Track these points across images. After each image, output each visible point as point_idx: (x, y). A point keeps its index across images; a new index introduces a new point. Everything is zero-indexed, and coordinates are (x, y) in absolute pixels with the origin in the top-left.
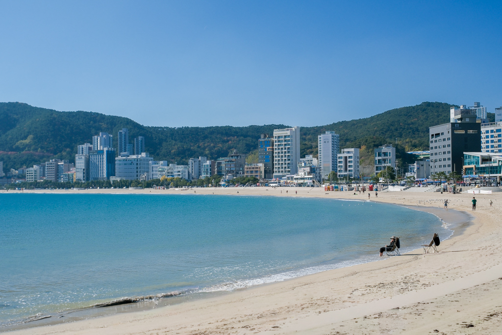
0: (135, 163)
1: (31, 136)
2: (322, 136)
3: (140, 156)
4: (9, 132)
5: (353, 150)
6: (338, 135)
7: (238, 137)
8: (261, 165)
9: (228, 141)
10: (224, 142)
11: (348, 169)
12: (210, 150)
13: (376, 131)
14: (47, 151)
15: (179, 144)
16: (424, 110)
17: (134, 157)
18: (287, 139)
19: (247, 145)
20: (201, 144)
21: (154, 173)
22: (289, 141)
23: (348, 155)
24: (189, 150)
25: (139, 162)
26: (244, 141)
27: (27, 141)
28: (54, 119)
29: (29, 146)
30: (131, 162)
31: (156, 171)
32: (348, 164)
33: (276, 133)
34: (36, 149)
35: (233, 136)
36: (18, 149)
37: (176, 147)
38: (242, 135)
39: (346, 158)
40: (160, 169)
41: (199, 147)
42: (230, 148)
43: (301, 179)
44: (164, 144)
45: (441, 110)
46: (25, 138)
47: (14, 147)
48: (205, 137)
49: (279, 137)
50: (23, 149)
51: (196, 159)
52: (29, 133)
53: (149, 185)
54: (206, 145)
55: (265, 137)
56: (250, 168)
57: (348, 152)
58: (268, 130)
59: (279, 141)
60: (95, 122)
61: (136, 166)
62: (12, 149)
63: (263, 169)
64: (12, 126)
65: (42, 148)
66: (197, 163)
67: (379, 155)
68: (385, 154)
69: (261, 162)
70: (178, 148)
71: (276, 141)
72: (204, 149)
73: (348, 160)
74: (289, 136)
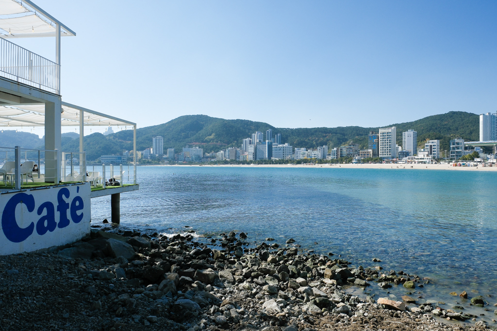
0: (282, 149)
1: (214, 134)
2: (406, 133)
3: (284, 145)
4: (199, 132)
5: (436, 141)
6: (416, 132)
7: (332, 134)
8: (370, 151)
9: (326, 136)
10: (324, 137)
11: (433, 153)
12: (315, 142)
13: (423, 130)
14: (224, 142)
15: (298, 139)
16: (451, 116)
17: (281, 146)
18: (389, 134)
19: (339, 139)
20: (310, 138)
21: (298, 155)
22: (390, 135)
23: (432, 144)
24: (304, 141)
25: (284, 149)
26: (336, 137)
27: (211, 137)
28: (226, 124)
29: (213, 140)
30: (280, 149)
31: (299, 154)
32: (433, 150)
33: (381, 131)
34: (217, 142)
35: (329, 133)
36: (206, 141)
37: (296, 140)
38: (334, 133)
39: (431, 146)
40: (302, 153)
41: (309, 140)
42: (328, 140)
43: (421, 159)
44: (289, 138)
45: (463, 116)
46: (210, 135)
47: (204, 140)
48: (312, 134)
49: (383, 133)
50: (209, 142)
51: (322, 147)
52: (212, 132)
53: (299, 162)
54: (313, 139)
55: (373, 133)
56: (363, 152)
57: (433, 142)
58: (376, 130)
59: (383, 136)
60: (247, 125)
61: (283, 151)
62: (203, 142)
63: (371, 153)
64: (201, 128)
65: (220, 141)
66: (323, 149)
67: (453, 145)
68: (458, 144)
69: (370, 149)
70: (298, 140)
71: (381, 136)
72: (312, 141)
73: (433, 147)
74: (390, 133)
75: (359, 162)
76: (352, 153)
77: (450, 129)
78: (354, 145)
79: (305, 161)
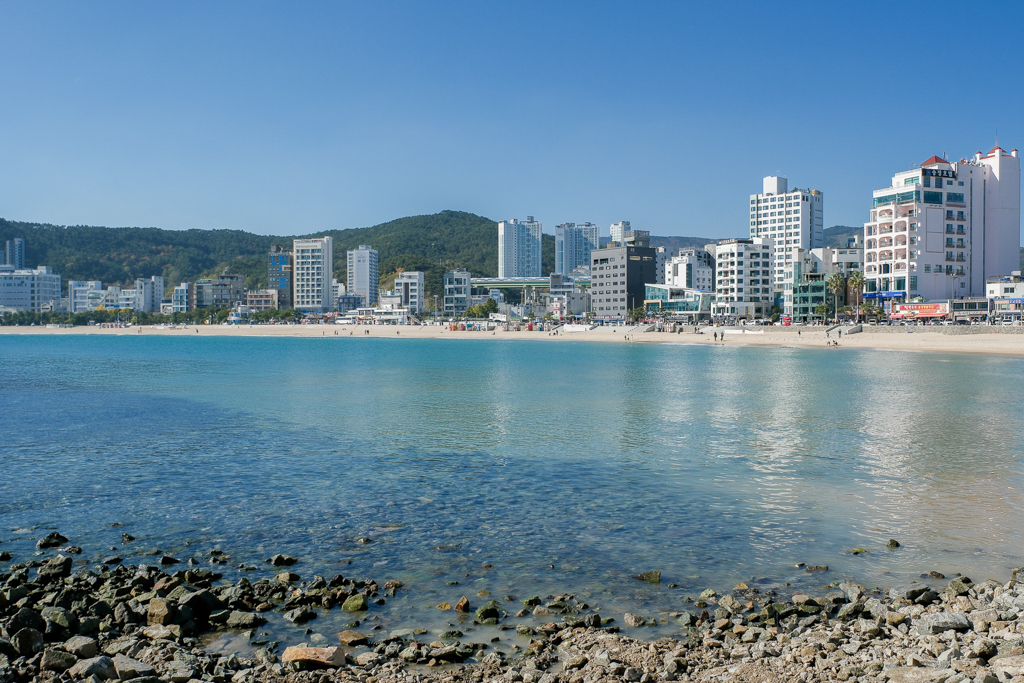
0: (29, 282)
2: (354, 252)
3: (36, 272)
5: (417, 273)
6: (376, 252)
7: (174, 246)
8: (273, 292)
9: (159, 252)
10: (153, 253)
11: (411, 300)
12: (131, 264)
13: (390, 248)
15: (79, 255)
16: (447, 221)
17: (24, 272)
18: (316, 254)
19: (192, 260)
20: (114, 255)
21: (78, 300)
22: (319, 257)
23: (410, 281)
24: (97, 264)
25: (36, 282)
26: (186, 254)
30: (22, 281)
31: (82, 298)
32: (410, 294)
33: (297, 245)
35: (167, 244)
37: (73, 258)
38: (180, 244)
39: (406, 285)
40: (89, 294)
41: (110, 259)
42: (164, 263)
43: (385, 313)
44: (50, 252)
45: (468, 223)
48: (120, 244)
49: (303, 251)
51: (147, 280)
53: (82, 320)
54: (123, 256)
55: (278, 250)
56: (255, 296)
57: (410, 277)
58: (286, 243)
59: (303, 257)
61: (30, 289)
63: (276, 298)
66: (149, 286)
67: (450, 283)
68: (459, 281)
69: (272, 288)
70: (78, 260)
71: (298, 257)
72: (121, 262)
73: (410, 287)
74: (319, 251)
75: (244, 319)
76: (228, 297)
77: (444, 249)
78: (232, 278)
79: (101, 318)
